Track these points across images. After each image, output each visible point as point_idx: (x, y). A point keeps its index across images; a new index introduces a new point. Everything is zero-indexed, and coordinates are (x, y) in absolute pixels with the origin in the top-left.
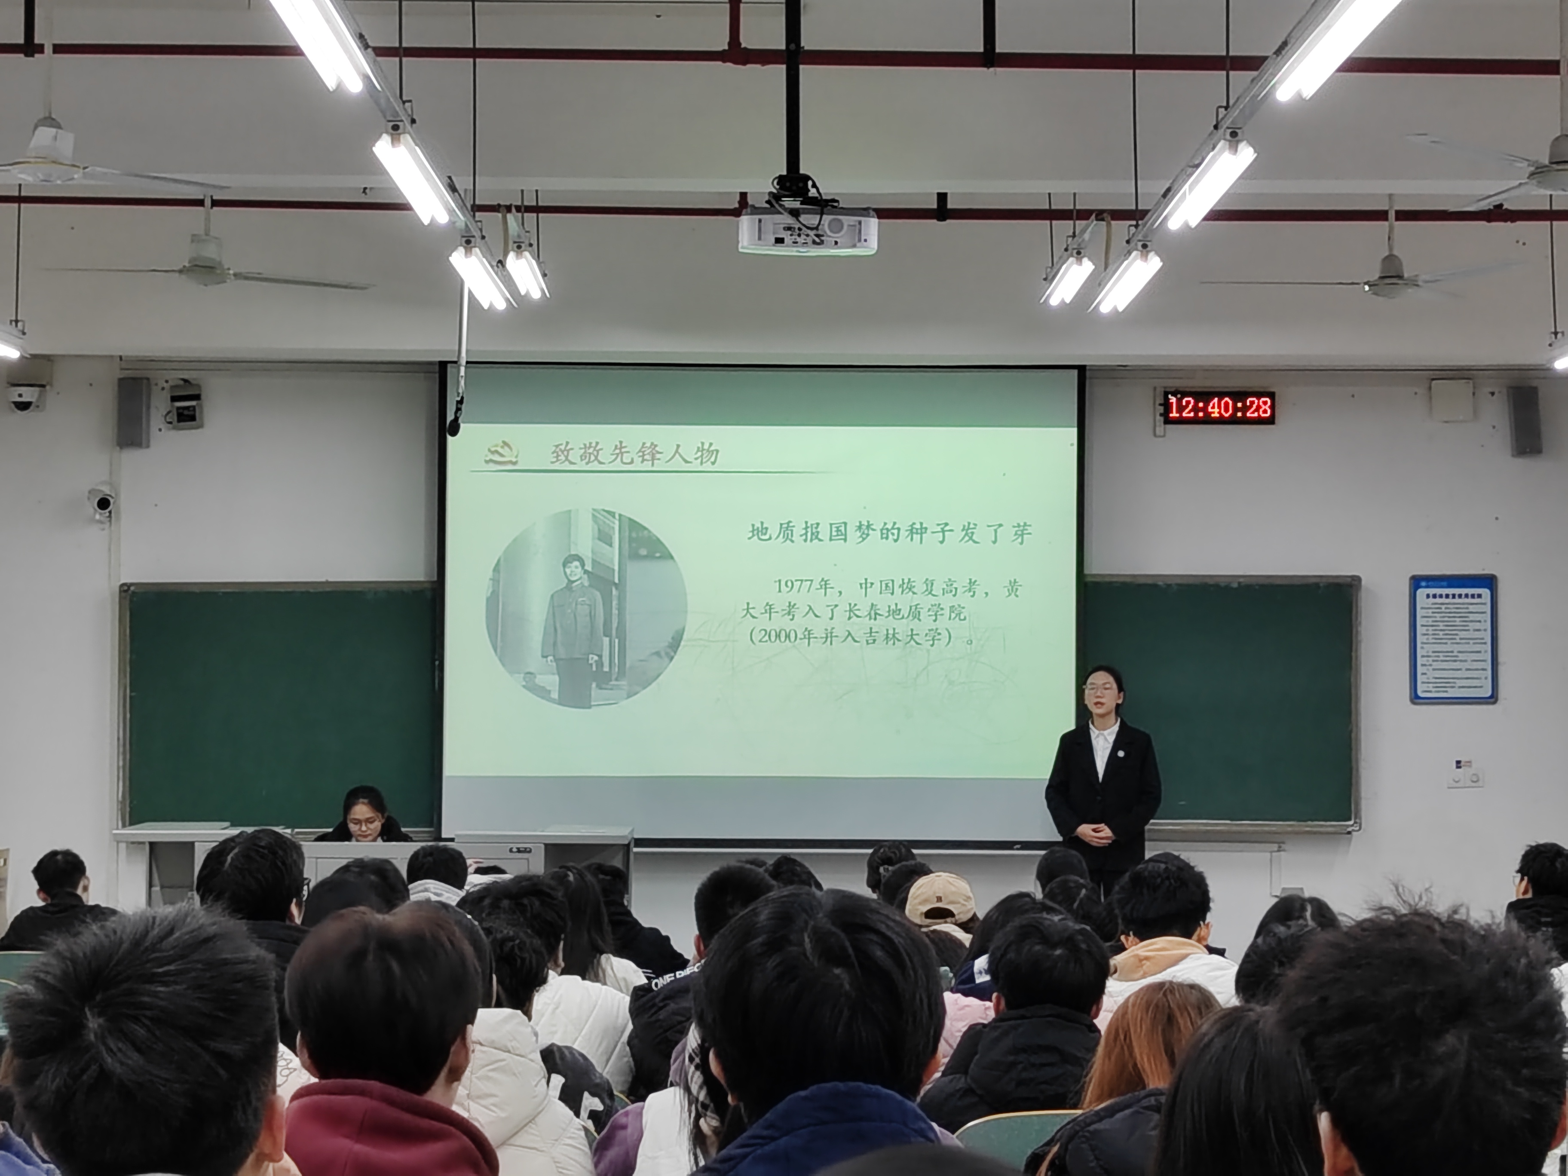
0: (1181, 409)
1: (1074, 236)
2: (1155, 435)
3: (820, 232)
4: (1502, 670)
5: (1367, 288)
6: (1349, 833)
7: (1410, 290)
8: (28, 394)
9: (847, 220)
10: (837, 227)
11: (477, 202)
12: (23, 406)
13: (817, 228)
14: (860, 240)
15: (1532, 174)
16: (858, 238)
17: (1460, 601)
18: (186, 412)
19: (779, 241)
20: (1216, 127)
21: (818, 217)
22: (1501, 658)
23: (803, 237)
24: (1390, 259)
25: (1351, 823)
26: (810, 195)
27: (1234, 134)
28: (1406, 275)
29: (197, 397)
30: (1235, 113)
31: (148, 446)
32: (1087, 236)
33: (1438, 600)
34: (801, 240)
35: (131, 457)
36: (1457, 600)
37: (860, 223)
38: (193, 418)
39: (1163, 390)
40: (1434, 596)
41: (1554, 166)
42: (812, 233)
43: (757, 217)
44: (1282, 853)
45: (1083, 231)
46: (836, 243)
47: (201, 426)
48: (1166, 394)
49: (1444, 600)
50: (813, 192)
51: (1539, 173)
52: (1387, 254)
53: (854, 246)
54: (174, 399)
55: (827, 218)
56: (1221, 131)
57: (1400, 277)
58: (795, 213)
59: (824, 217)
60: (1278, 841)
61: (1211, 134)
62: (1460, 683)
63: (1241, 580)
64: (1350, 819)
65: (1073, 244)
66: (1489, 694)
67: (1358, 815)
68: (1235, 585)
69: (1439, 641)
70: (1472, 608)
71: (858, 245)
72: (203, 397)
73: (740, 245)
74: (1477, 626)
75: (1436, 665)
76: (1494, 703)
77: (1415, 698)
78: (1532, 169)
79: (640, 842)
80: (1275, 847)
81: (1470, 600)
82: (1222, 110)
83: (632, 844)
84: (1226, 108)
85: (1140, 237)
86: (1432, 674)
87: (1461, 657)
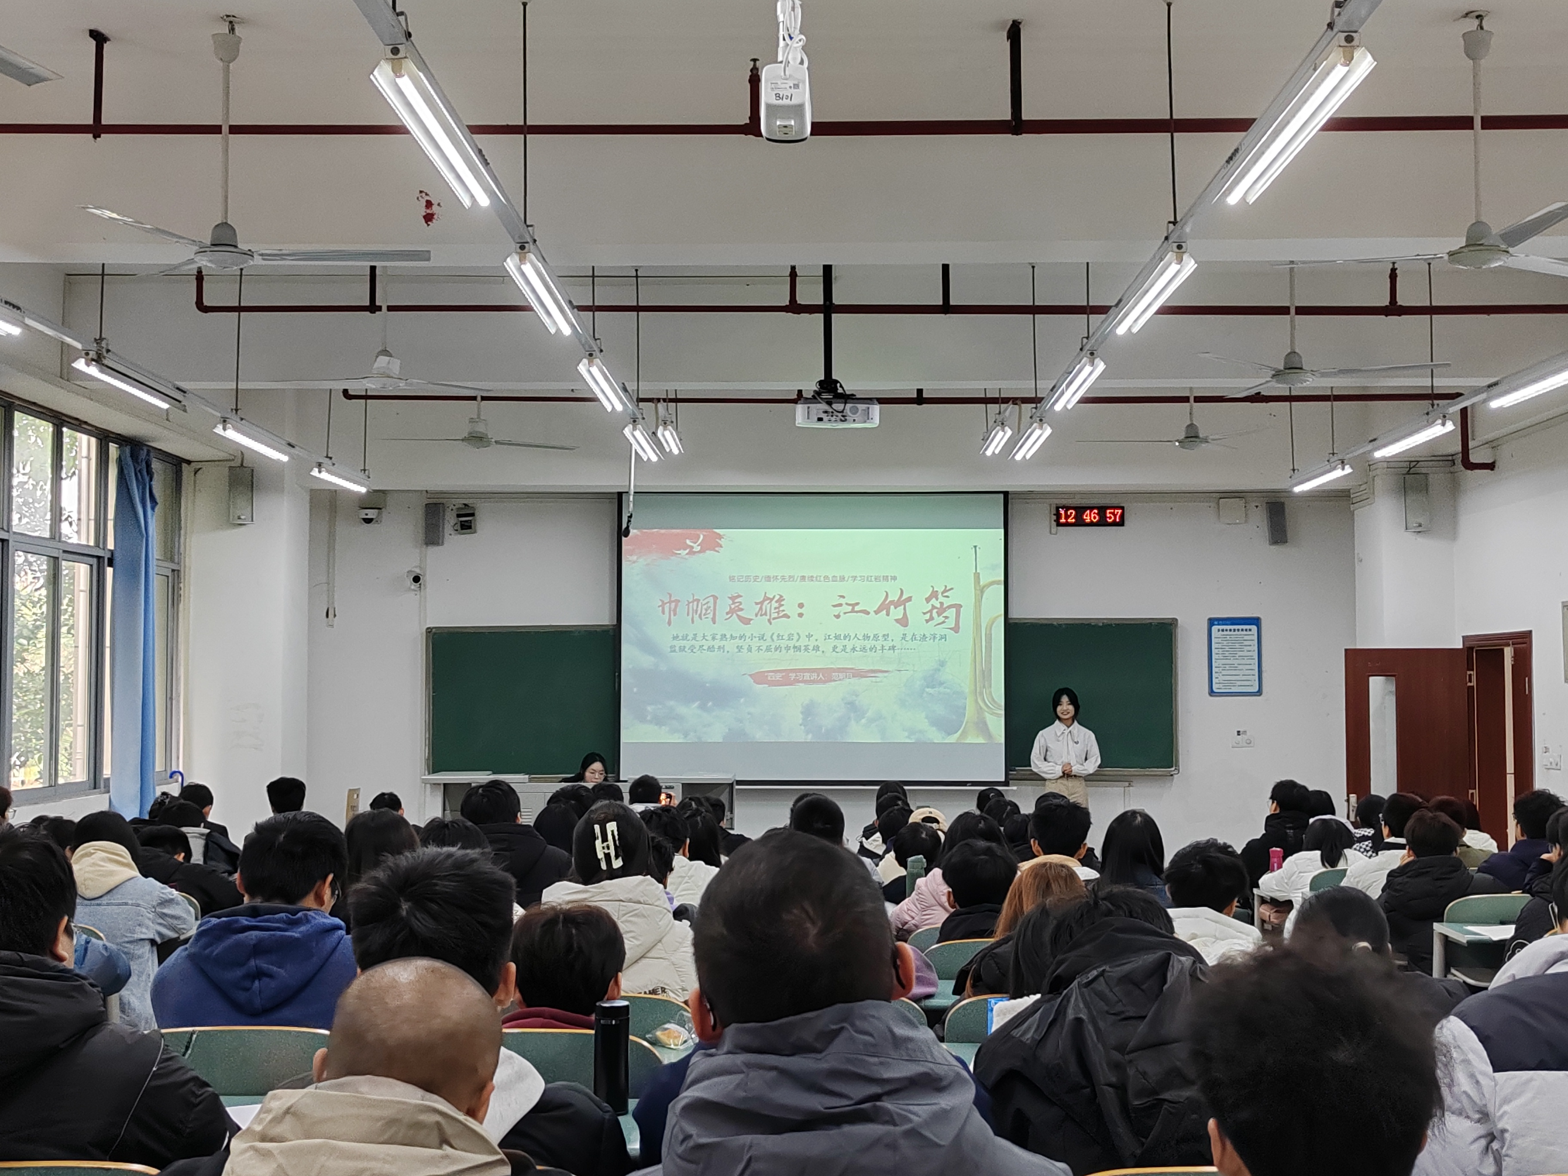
0: (1067, 517)
1: (1000, 413)
2: (1051, 533)
3: (844, 414)
4: (1264, 675)
5: (1177, 444)
6: (1172, 775)
7: (1203, 445)
8: (371, 514)
9: (861, 407)
10: (855, 411)
11: (641, 396)
12: (368, 521)
13: (842, 412)
14: (868, 419)
15: (1274, 376)
16: (867, 417)
17: (1238, 633)
18: (466, 524)
19: (820, 419)
20: (1081, 349)
21: (843, 405)
22: (1264, 668)
23: (834, 417)
24: (1191, 426)
25: (1173, 769)
26: (839, 391)
27: (1092, 354)
28: (1201, 436)
29: (473, 515)
30: (1092, 341)
31: (443, 544)
32: (1007, 413)
33: (1225, 633)
34: (833, 419)
35: (432, 550)
36: (1236, 632)
37: (868, 408)
38: (470, 527)
39: (1055, 506)
40: (1223, 630)
41: (1287, 371)
42: (840, 415)
43: (807, 406)
44: (1131, 788)
45: (1006, 410)
46: (854, 420)
47: (475, 532)
48: (1057, 509)
49: (1228, 633)
50: (840, 390)
51: (1277, 375)
52: (1189, 423)
53: (865, 422)
54: (459, 516)
55: (849, 406)
56: (1084, 352)
57: (1197, 437)
58: (829, 403)
59: (847, 405)
60: (1128, 781)
61: (1078, 354)
62: (1239, 683)
63: (1105, 621)
64: (1172, 767)
65: (999, 418)
66: (1256, 689)
67: (1177, 765)
68: (1101, 624)
69: (1226, 658)
70: (1246, 638)
71: (868, 421)
72: (477, 513)
73: (797, 422)
74: (1249, 648)
75: (1224, 672)
76: (1260, 695)
77: (1212, 693)
78: (1274, 372)
79: (739, 783)
80: (1127, 784)
81: (1245, 633)
82: (1085, 340)
83: (735, 783)
84: (1087, 338)
85: (1038, 415)
86: (1221, 678)
87: (1240, 667)
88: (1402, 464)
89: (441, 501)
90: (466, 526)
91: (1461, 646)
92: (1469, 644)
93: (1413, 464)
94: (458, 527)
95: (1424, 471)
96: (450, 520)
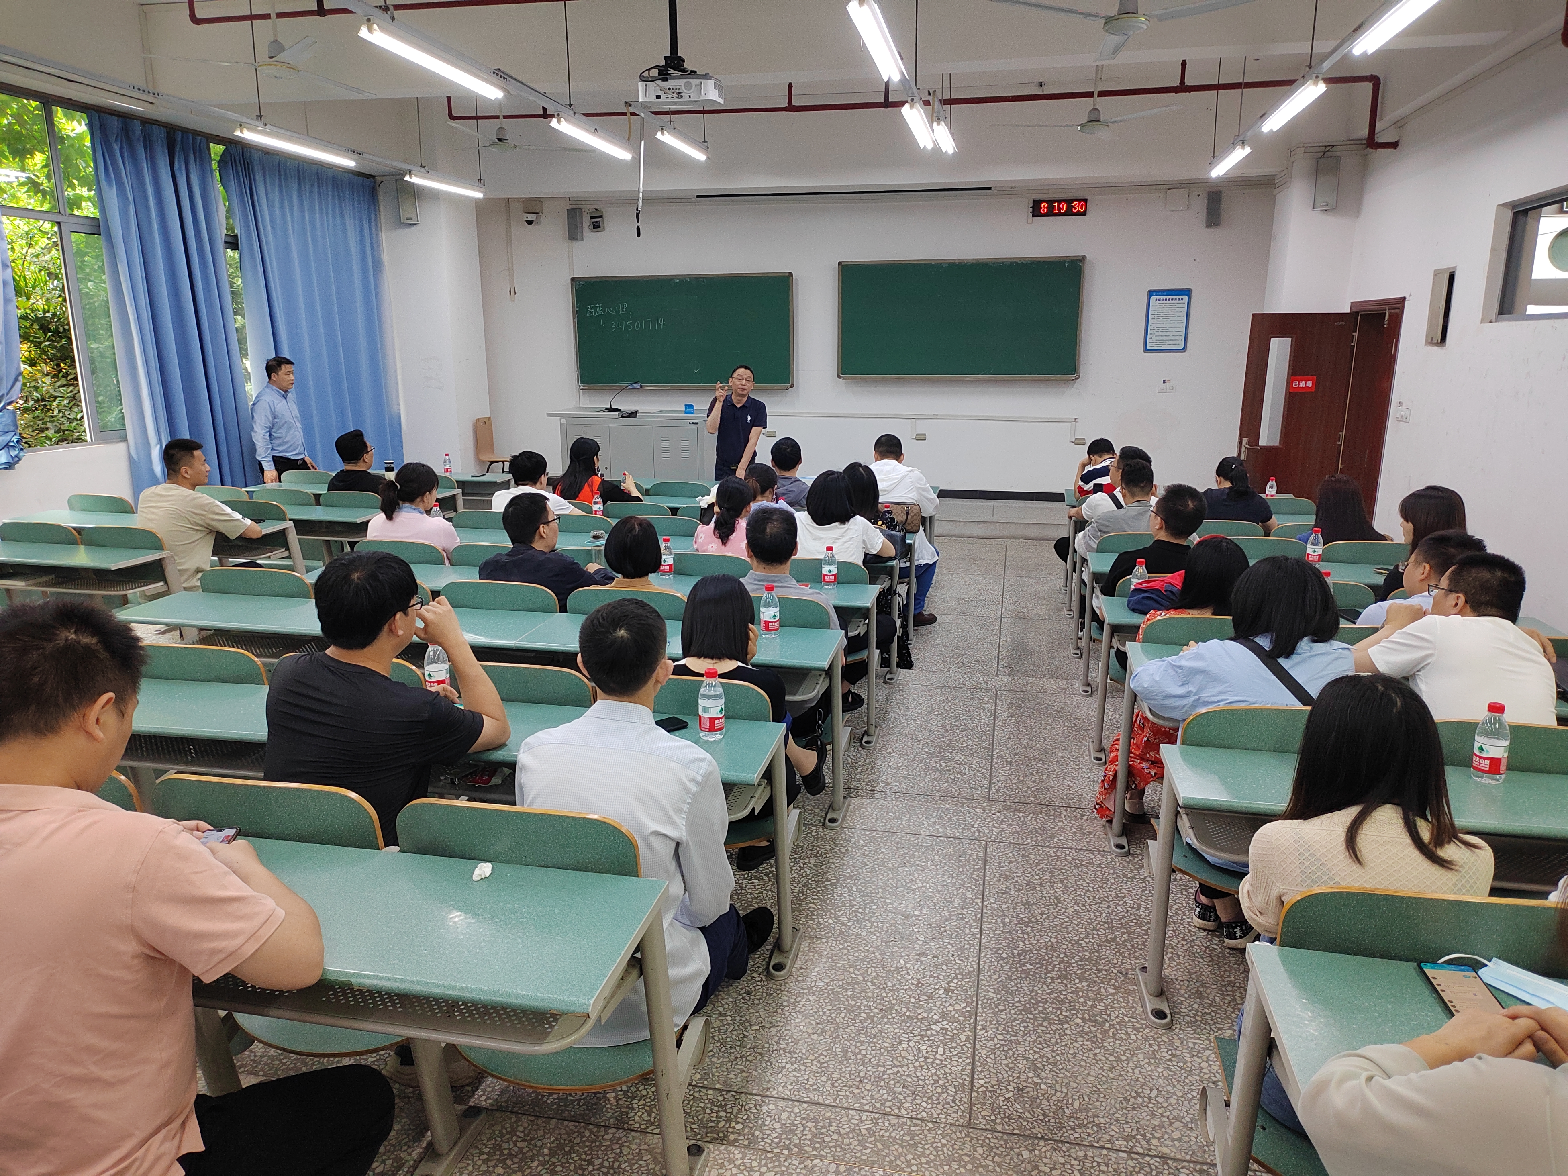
88: (1318, 149)
89: (580, 207)
90: (596, 226)
91: (1348, 311)
92: (1354, 310)
93: (1328, 148)
94: (592, 227)
95: (1338, 154)
96: (587, 222)
